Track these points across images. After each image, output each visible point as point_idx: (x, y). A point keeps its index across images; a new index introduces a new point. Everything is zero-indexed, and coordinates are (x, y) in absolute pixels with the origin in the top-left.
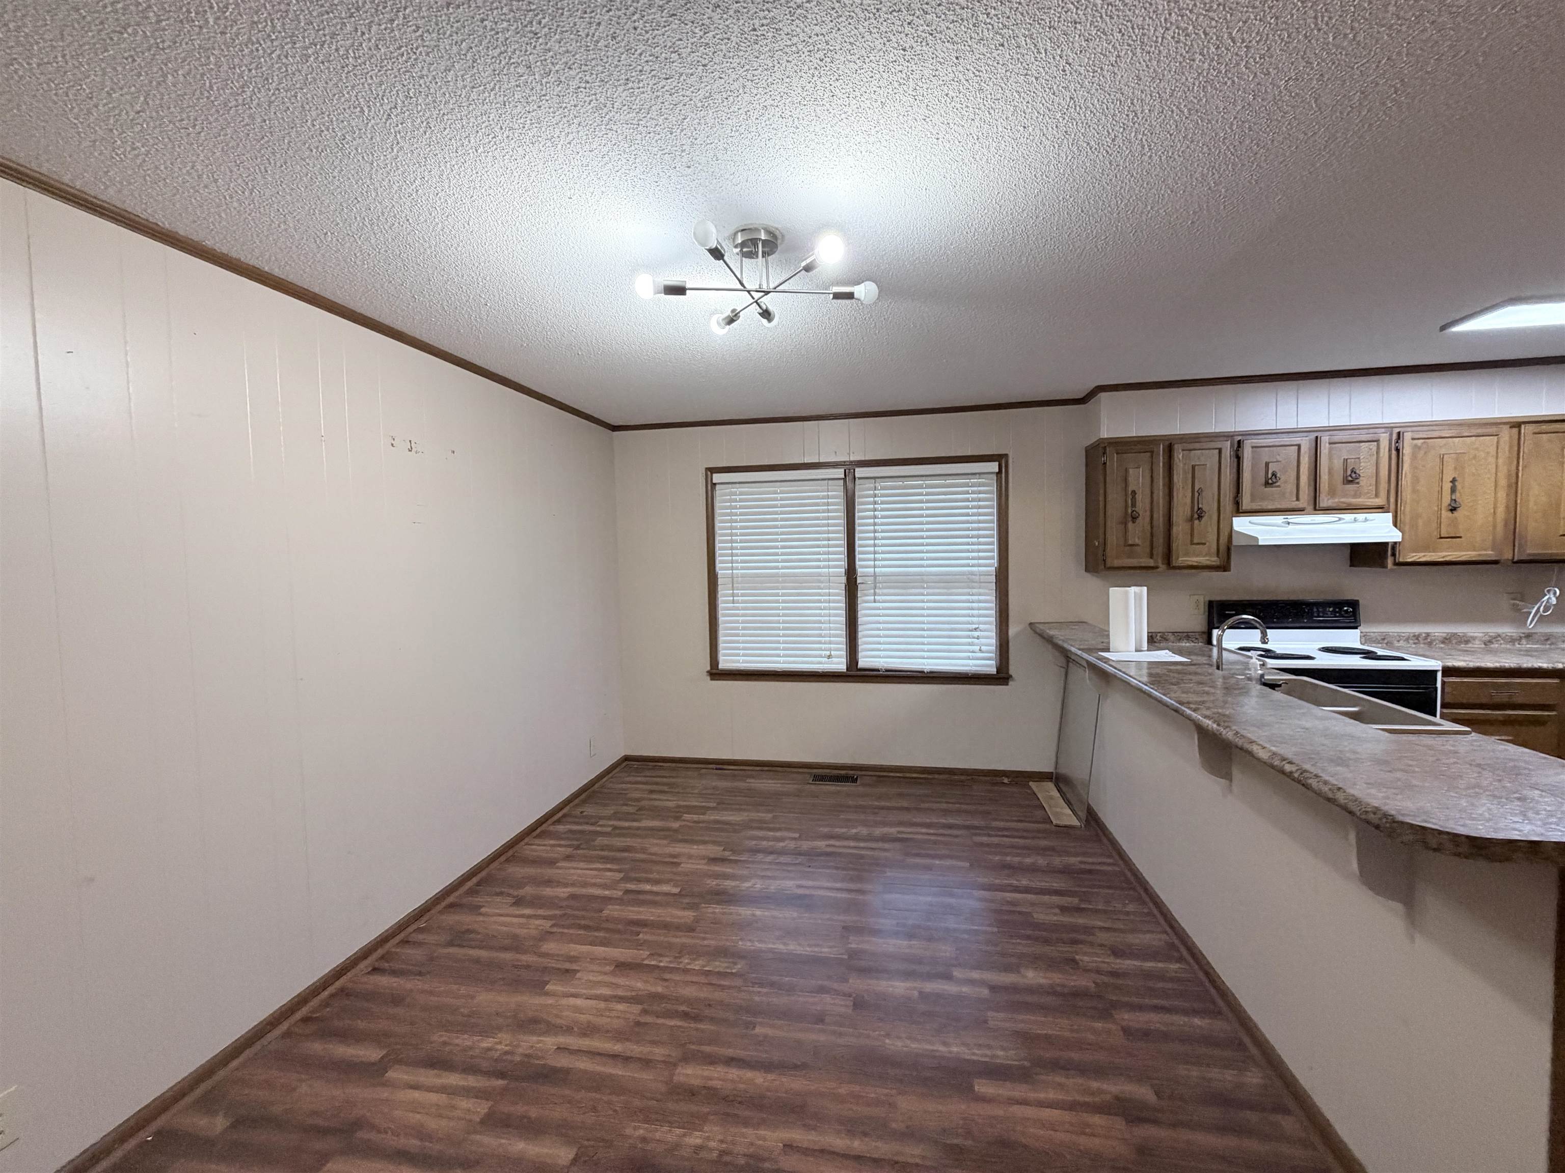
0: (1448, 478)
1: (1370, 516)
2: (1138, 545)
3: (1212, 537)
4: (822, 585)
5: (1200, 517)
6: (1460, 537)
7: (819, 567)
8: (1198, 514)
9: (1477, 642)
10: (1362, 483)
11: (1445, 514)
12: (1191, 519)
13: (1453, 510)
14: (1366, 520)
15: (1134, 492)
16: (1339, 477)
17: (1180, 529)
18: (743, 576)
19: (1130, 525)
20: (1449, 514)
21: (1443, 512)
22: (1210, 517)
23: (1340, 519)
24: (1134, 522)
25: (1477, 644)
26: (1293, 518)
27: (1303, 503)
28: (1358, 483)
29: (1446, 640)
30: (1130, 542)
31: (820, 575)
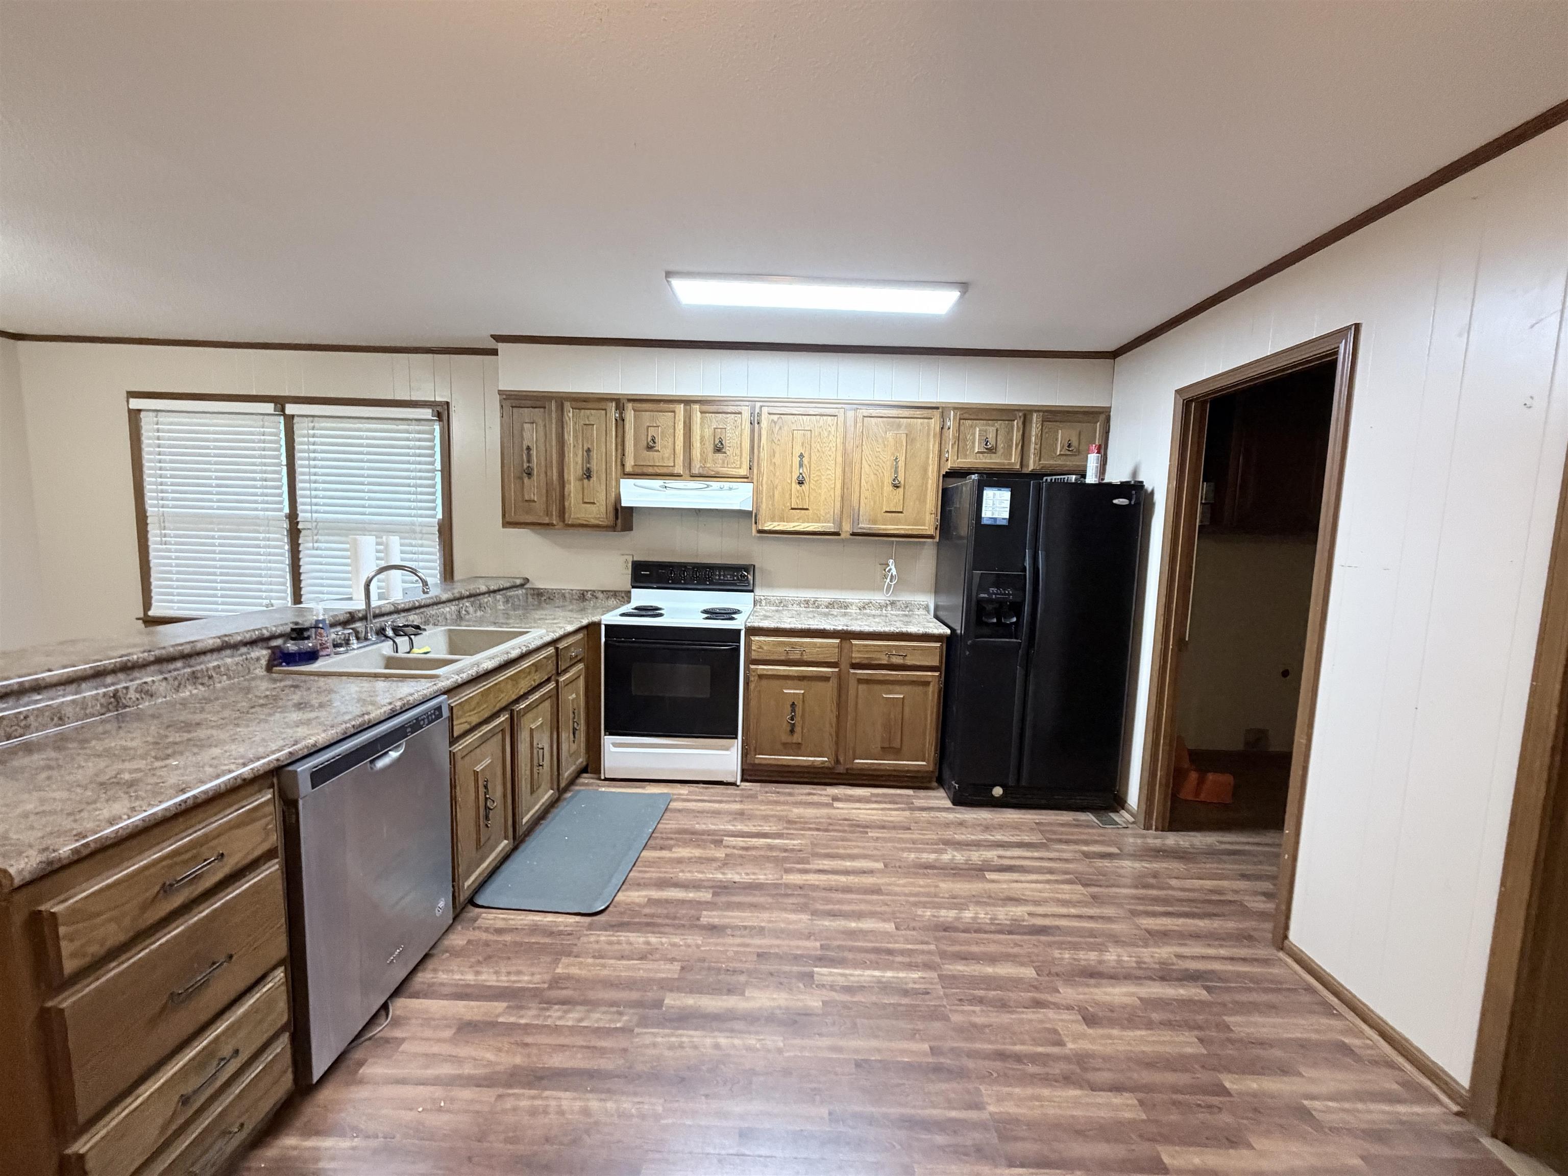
0: (797, 453)
1: (734, 485)
2: (534, 501)
3: (602, 496)
4: (262, 529)
5: (589, 477)
6: (807, 509)
7: (256, 509)
8: (588, 474)
9: (854, 607)
10: (728, 453)
11: (795, 486)
12: (581, 480)
13: (801, 483)
14: (730, 489)
15: (529, 449)
16: (710, 448)
17: (573, 487)
18: (177, 515)
19: (526, 480)
20: (798, 486)
21: (794, 484)
22: (599, 478)
23: (708, 486)
24: (529, 478)
25: (853, 610)
26: (671, 483)
27: (679, 469)
28: (725, 453)
29: (831, 605)
30: (527, 498)
31: (257, 517)
